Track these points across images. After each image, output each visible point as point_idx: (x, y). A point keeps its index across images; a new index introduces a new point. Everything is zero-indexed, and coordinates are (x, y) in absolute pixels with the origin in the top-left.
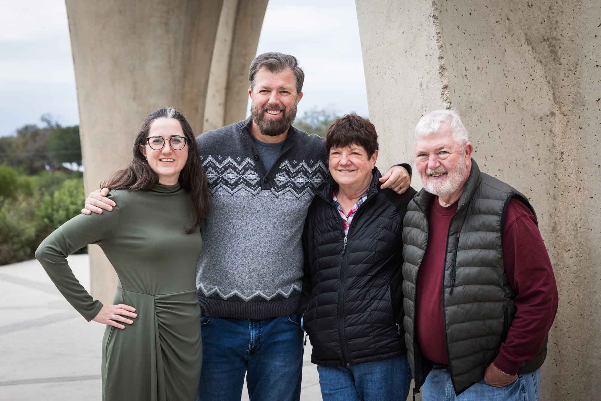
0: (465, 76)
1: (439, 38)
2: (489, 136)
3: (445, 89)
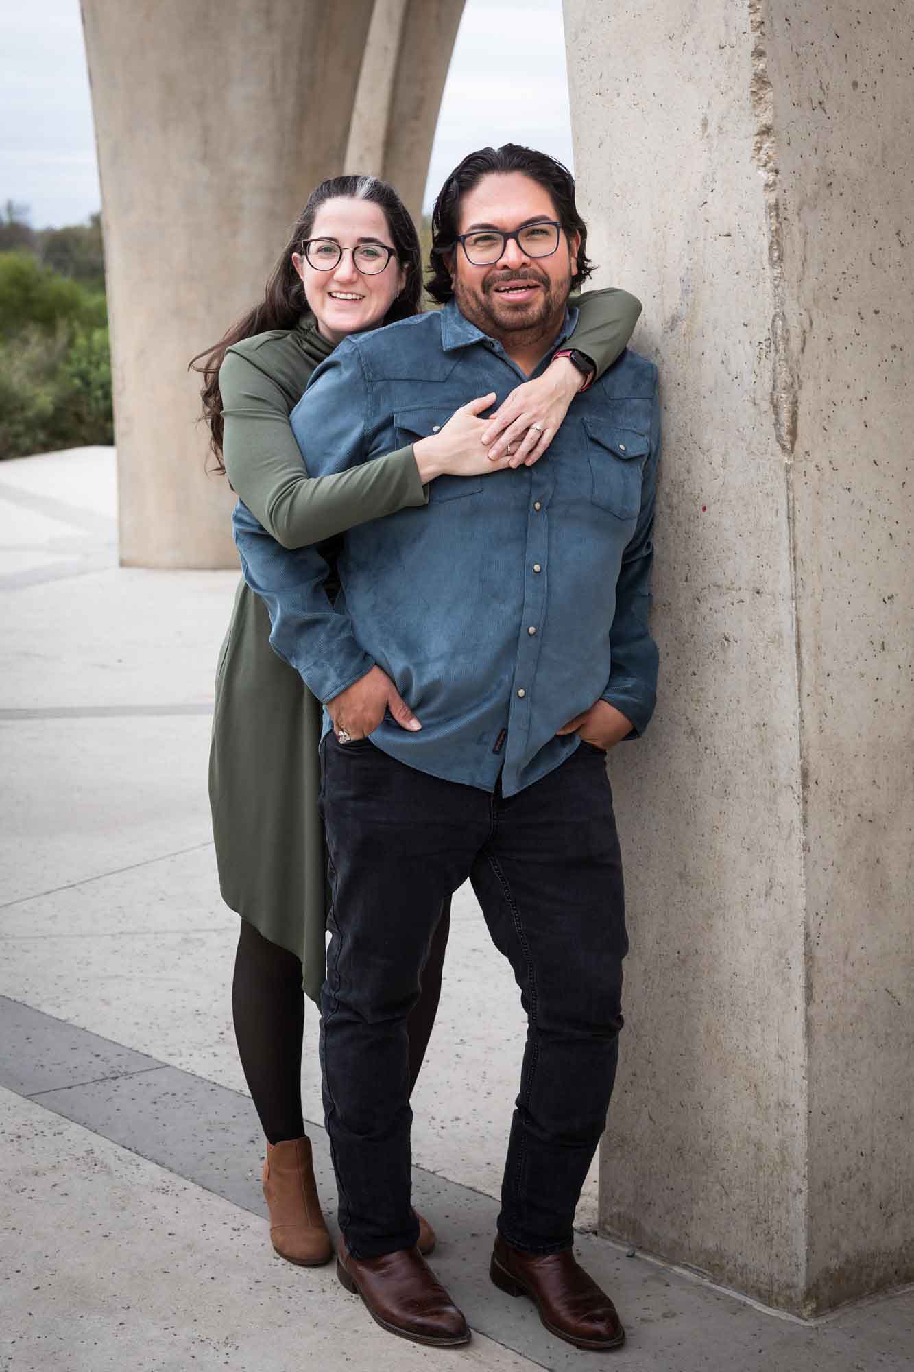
0: (820, 103)
2: (871, 260)
3: (765, 137)
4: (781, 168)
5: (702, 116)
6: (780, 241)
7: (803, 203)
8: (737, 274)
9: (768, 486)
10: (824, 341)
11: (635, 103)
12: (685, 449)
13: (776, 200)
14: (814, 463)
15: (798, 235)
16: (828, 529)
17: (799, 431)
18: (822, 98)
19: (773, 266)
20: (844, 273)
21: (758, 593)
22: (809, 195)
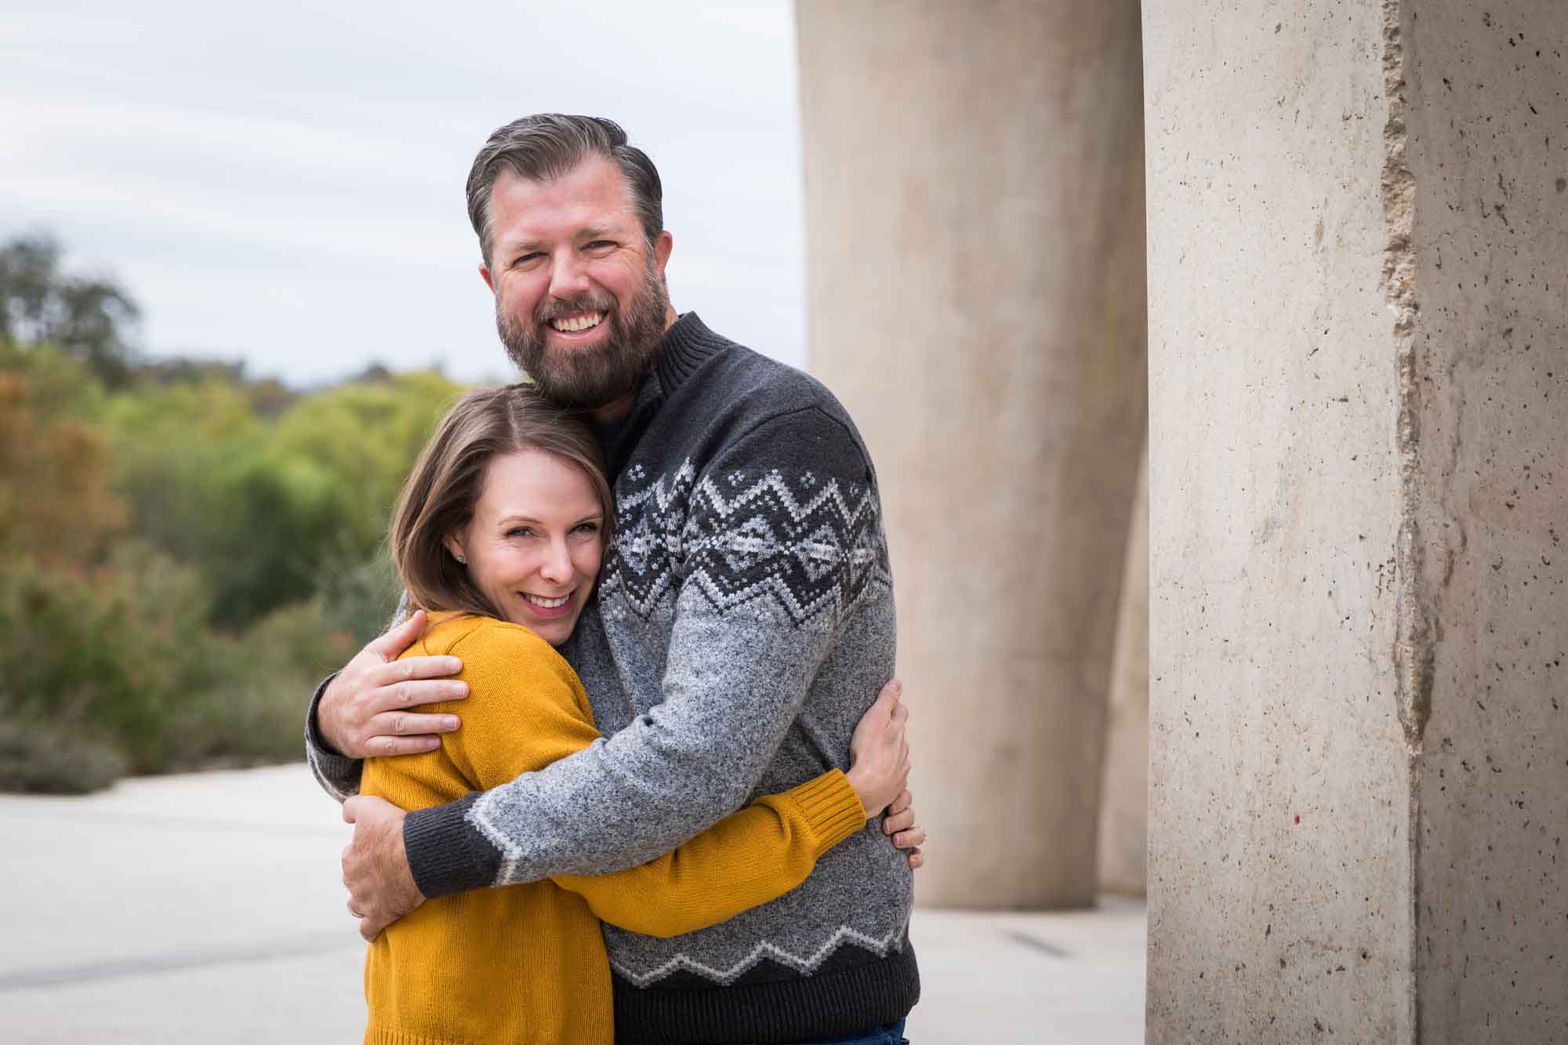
0: (1498, 208)
1: (1394, 51)
3: (1399, 254)
4: (1424, 302)
5: (1315, 221)
6: (1416, 411)
7: (1459, 356)
8: (1354, 459)
9: (1384, 789)
10: (1485, 568)
11: (1231, 198)
12: (1276, 725)
13: (1412, 348)
14: (1458, 759)
15: (1447, 405)
16: (1479, 862)
17: (1434, 707)
18: (1501, 201)
19: (1403, 448)
20: (1527, 468)
21: (1364, 956)
22: (1470, 346)
